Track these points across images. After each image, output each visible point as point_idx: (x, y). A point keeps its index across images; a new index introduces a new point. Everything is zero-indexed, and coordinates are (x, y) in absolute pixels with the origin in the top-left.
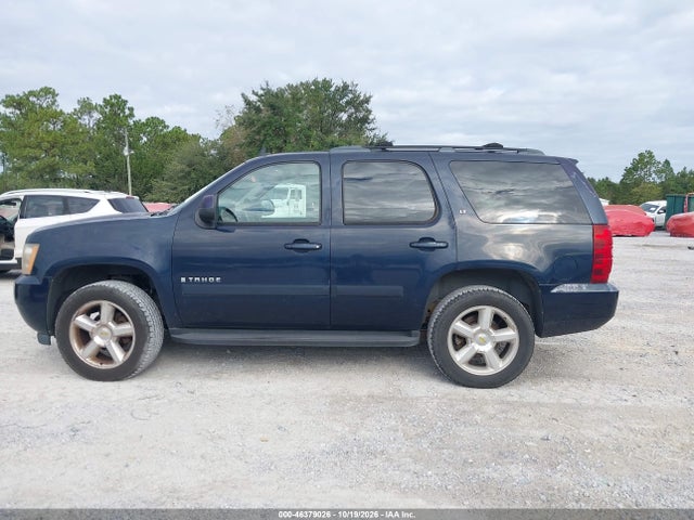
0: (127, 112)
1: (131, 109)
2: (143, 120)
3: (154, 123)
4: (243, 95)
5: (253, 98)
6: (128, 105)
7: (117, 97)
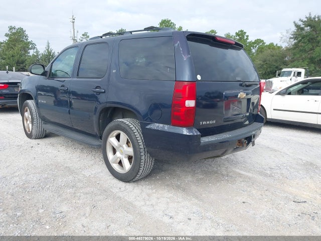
0: (245, 37)
1: (248, 36)
2: (253, 41)
3: (258, 41)
4: (294, 22)
5: (300, 23)
6: (246, 34)
7: (242, 31)
